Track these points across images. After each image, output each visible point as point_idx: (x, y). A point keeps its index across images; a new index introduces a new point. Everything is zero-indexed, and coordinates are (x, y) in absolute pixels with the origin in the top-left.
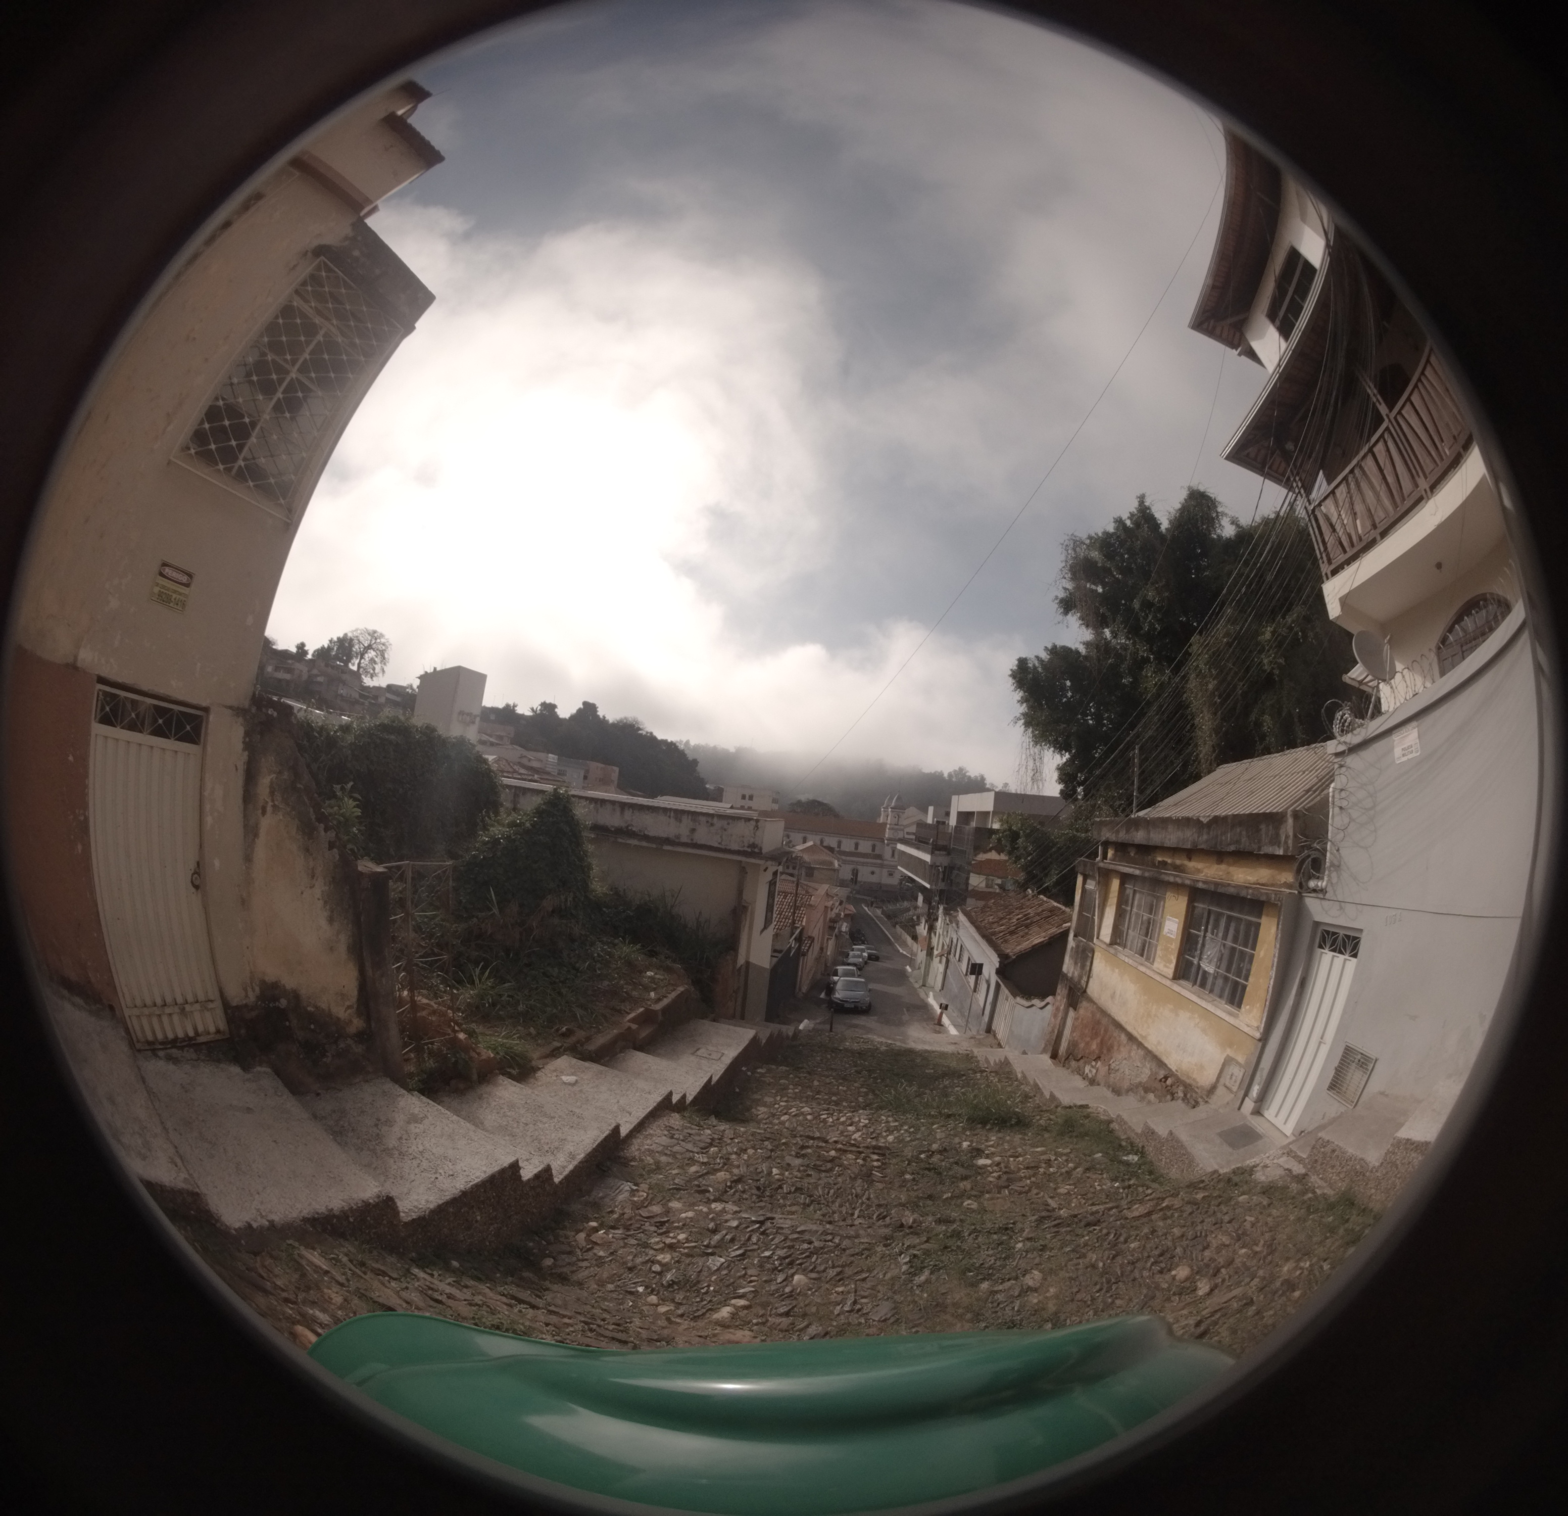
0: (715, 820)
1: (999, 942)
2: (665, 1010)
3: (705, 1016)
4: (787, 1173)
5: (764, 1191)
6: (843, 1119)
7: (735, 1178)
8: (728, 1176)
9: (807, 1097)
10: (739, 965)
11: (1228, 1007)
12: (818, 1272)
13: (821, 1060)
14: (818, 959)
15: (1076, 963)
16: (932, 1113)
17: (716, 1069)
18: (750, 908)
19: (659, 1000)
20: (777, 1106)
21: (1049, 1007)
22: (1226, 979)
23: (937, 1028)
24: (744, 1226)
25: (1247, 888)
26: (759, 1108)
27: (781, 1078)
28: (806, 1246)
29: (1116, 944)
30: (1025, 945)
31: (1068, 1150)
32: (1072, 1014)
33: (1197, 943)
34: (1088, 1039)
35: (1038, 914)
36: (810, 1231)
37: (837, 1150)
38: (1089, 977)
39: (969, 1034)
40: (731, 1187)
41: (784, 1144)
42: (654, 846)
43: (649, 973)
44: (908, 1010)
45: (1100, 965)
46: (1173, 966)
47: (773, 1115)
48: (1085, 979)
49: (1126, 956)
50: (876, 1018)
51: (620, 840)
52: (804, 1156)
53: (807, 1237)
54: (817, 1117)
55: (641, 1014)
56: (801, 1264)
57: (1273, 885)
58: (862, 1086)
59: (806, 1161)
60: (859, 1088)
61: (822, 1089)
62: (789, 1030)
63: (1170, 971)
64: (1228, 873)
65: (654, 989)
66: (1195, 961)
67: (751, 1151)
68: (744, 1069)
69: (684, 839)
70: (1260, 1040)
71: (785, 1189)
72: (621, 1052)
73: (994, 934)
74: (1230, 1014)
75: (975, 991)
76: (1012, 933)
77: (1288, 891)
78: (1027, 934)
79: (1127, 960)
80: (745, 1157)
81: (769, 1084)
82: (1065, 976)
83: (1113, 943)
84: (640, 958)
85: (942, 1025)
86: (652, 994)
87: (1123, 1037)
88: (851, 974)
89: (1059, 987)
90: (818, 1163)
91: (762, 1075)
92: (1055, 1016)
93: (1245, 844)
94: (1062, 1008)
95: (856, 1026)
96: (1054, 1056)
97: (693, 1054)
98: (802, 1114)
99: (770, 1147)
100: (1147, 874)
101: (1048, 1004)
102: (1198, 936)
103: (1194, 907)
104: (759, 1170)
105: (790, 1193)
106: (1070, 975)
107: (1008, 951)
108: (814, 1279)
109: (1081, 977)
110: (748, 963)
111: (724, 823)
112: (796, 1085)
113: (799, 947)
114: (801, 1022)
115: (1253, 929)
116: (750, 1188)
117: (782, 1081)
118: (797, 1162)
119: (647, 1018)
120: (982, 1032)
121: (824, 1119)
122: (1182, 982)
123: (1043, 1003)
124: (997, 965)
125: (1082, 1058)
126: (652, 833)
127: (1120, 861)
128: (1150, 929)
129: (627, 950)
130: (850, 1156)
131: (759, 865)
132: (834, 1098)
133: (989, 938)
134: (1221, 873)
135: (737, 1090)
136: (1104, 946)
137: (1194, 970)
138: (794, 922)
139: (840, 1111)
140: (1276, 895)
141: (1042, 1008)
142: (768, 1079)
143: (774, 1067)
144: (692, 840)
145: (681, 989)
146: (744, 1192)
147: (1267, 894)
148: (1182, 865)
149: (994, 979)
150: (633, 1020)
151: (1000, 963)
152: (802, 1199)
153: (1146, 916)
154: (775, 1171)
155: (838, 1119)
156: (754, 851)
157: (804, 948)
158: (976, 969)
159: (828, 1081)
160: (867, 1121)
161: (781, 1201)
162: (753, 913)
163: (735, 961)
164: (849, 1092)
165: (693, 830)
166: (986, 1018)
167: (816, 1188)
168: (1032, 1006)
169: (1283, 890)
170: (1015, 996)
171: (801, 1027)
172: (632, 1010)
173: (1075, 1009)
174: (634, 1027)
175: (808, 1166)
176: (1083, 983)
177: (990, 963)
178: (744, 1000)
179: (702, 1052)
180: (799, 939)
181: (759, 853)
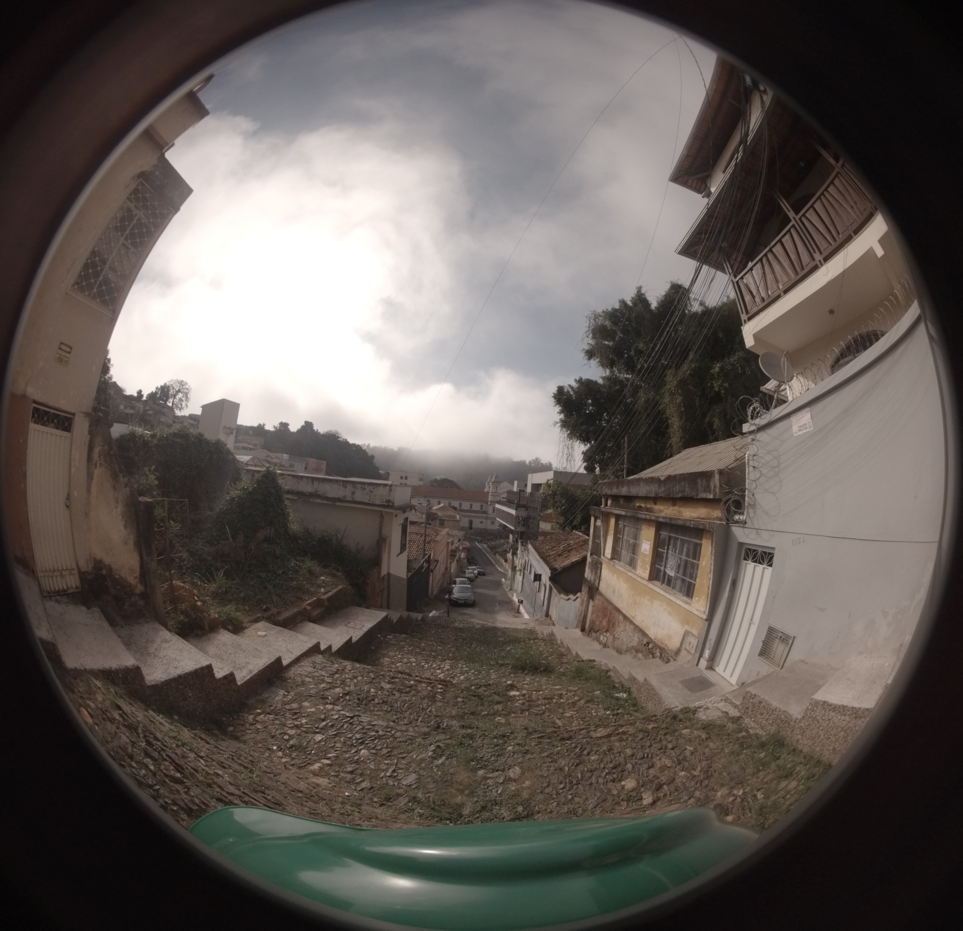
0: (366, 486)
1: (552, 561)
2: (329, 599)
3: (360, 605)
4: (379, 692)
5: (362, 701)
6: (434, 666)
7: (346, 692)
8: (341, 691)
9: (416, 653)
10: (382, 575)
11: (685, 598)
12: (377, 750)
13: (435, 633)
14: (444, 575)
15: (592, 572)
16: (492, 663)
17: (356, 634)
18: (388, 540)
19: (326, 593)
20: (396, 658)
21: (578, 599)
22: (683, 580)
23: (517, 615)
24: (341, 718)
25: (691, 520)
26: (385, 659)
27: (402, 641)
28: (373, 733)
29: (615, 559)
30: (567, 562)
31: (576, 688)
32: (591, 603)
33: (663, 558)
34: (601, 619)
35: (576, 544)
36: (378, 725)
37: (415, 681)
38: (599, 580)
39: (536, 618)
40: (342, 697)
41: (382, 675)
42: (331, 503)
43: (322, 578)
44: (499, 604)
45: (605, 572)
46: (648, 572)
47: (393, 663)
48: (597, 581)
49: (620, 566)
50: (477, 609)
51: (311, 500)
52: (393, 683)
53: (376, 728)
54: (418, 664)
55: (315, 601)
56: (367, 744)
57: (709, 519)
58: (453, 647)
59: (393, 686)
60: (450, 648)
61: (426, 648)
62: (419, 616)
63: (646, 575)
64: (680, 512)
65: (324, 587)
66: (662, 569)
67: (360, 678)
68: (379, 636)
69: (348, 498)
70: (706, 620)
71: (376, 701)
72: (300, 622)
73: (549, 556)
74: (686, 603)
75: (539, 591)
76: (560, 555)
77: (719, 522)
78: (569, 556)
79: (620, 568)
80: (356, 681)
81: (393, 645)
82: (586, 579)
83: (612, 558)
84: (317, 569)
85: (520, 613)
86: (322, 590)
87: (621, 617)
88: (464, 583)
89: (583, 587)
90: (401, 687)
91: (390, 639)
92: (582, 604)
93: (688, 492)
94: (585, 599)
95: (465, 614)
96: (583, 630)
97: (345, 625)
98: (410, 662)
99: (372, 676)
100: (629, 514)
101: (578, 597)
102: (663, 553)
103: (660, 535)
104: (362, 689)
105: (379, 703)
106: (589, 579)
107: (557, 566)
108: (373, 754)
109: (595, 581)
110: (389, 574)
111: (372, 487)
112: (410, 646)
113: (429, 566)
114: (431, 612)
115: (699, 548)
116: (354, 699)
117: (402, 643)
118: (388, 686)
119: (318, 603)
120: (544, 617)
121: (423, 665)
122: (654, 582)
123: (575, 597)
124: (550, 575)
125: (598, 631)
126: (330, 495)
127: (615, 507)
128: (634, 548)
129: (310, 564)
130: (424, 685)
131: (392, 513)
132: (433, 654)
133: (545, 559)
134: (675, 512)
135: (373, 648)
136: (607, 560)
137: (662, 574)
138: (424, 550)
139: (434, 661)
140: (709, 524)
141: (575, 600)
142: (393, 642)
143: (398, 635)
144: (353, 499)
145: (341, 587)
146: (349, 700)
147: (703, 524)
148: (651, 508)
149: (548, 583)
150: (309, 605)
151: (551, 573)
152: (385, 708)
153: (632, 541)
154: (372, 690)
155: (431, 666)
156: (389, 504)
157: (432, 567)
158: (538, 577)
159: (431, 643)
160: (449, 667)
161: (372, 708)
162: (391, 543)
163: (379, 572)
164: (443, 651)
165: (353, 493)
166: (545, 608)
167: (397, 702)
168: (569, 599)
169: (715, 521)
170: (560, 594)
171: (431, 615)
172: (309, 599)
173: (593, 600)
174: (308, 608)
175: (394, 689)
176: (597, 584)
177: (546, 574)
178: (388, 597)
179: (352, 624)
180: (428, 561)
181: (393, 506)
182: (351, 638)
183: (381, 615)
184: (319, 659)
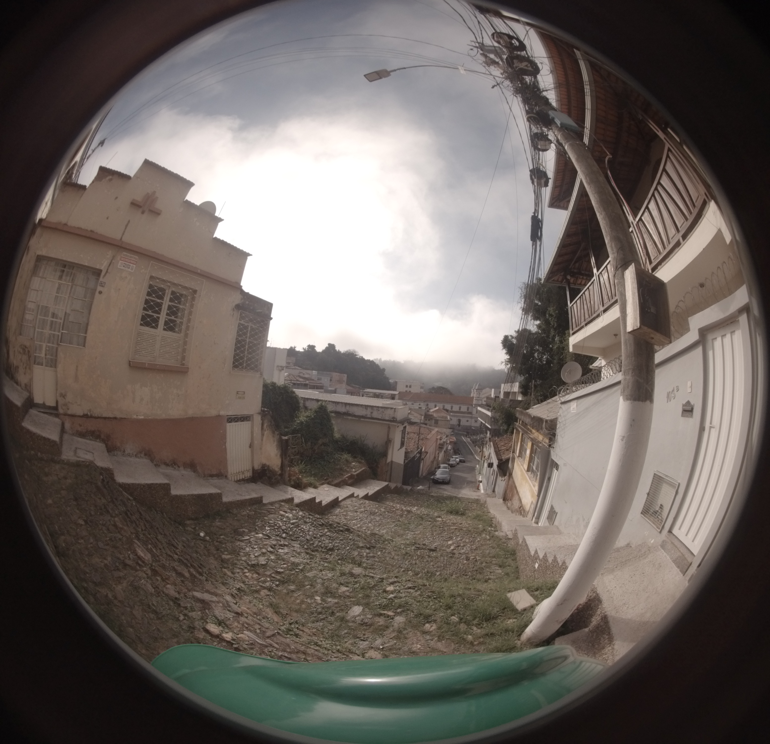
0: (380, 408)
1: (501, 454)
2: (357, 475)
3: (373, 479)
7: (365, 510)
9: (400, 503)
10: (388, 462)
13: (415, 496)
14: (433, 462)
15: (511, 464)
17: (371, 492)
18: (392, 441)
19: (355, 472)
20: (389, 505)
23: (476, 490)
27: (394, 498)
29: (519, 456)
32: (509, 482)
33: (533, 460)
41: (381, 506)
42: (358, 419)
43: (353, 464)
44: (467, 483)
50: (451, 486)
51: (344, 417)
55: (349, 475)
58: (422, 502)
59: (386, 510)
62: (409, 488)
63: (526, 468)
65: (354, 468)
66: (532, 466)
67: (371, 506)
68: (382, 494)
69: (368, 416)
70: (537, 496)
72: (342, 486)
73: (499, 451)
75: (492, 475)
79: (520, 462)
80: (369, 507)
81: (390, 498)
82: (509, 469)
84: (350, 459)
85: (479, 489)
86: (354, 470)
87: (516, 491)
88: (445, 468)
89: (507, 473)
92: (506, 483)
94: (507, 480)
95: (440, 489)
96: (504, 500)
97: (365, 488)
99: (377, 506)
102: (534, 457)
103: (533, 448)
104: (372, 510)
107: (503, 458)
109: (512, 469)
110: (392, 462)
111: (383, 409)
112: (398, 500)
113: (420, 456)
114: (418, 486)
119: (351, 477)
122: (528, 472)
123: (504, 479)
125: (508, 500)
126: (357, 414)
127: (522, 425)
128: (525, 452)
129: (346, 456)
131: (395, 425)
133: (497, 453)
137: (531, 469)
138: (418, 445)
141: (504, 481)
143: (393, 495)
144: (371, 416)
145: (363, 468)
148: (531, 431)
149: (496, 469)
150: (347, 477)
151: (498, 463)
153: (525, 448)
156: (394, 420)
157: (423, 457)
158: (491, 465)
159: (410, 500)
162: (394, 443)
163: (386, 460)
165: (372, 413)
166: (493, 486)
170: (500, 476)
171: (418, 488)
172: (347, 474)
174: (347, 479)
176: (512, 471)
178: (391, 475)
179: (368, 488)
180: (420, 453)
181: (396, 420)
182: (368, 493)
183: (385, 484)
184: (354, 499)
